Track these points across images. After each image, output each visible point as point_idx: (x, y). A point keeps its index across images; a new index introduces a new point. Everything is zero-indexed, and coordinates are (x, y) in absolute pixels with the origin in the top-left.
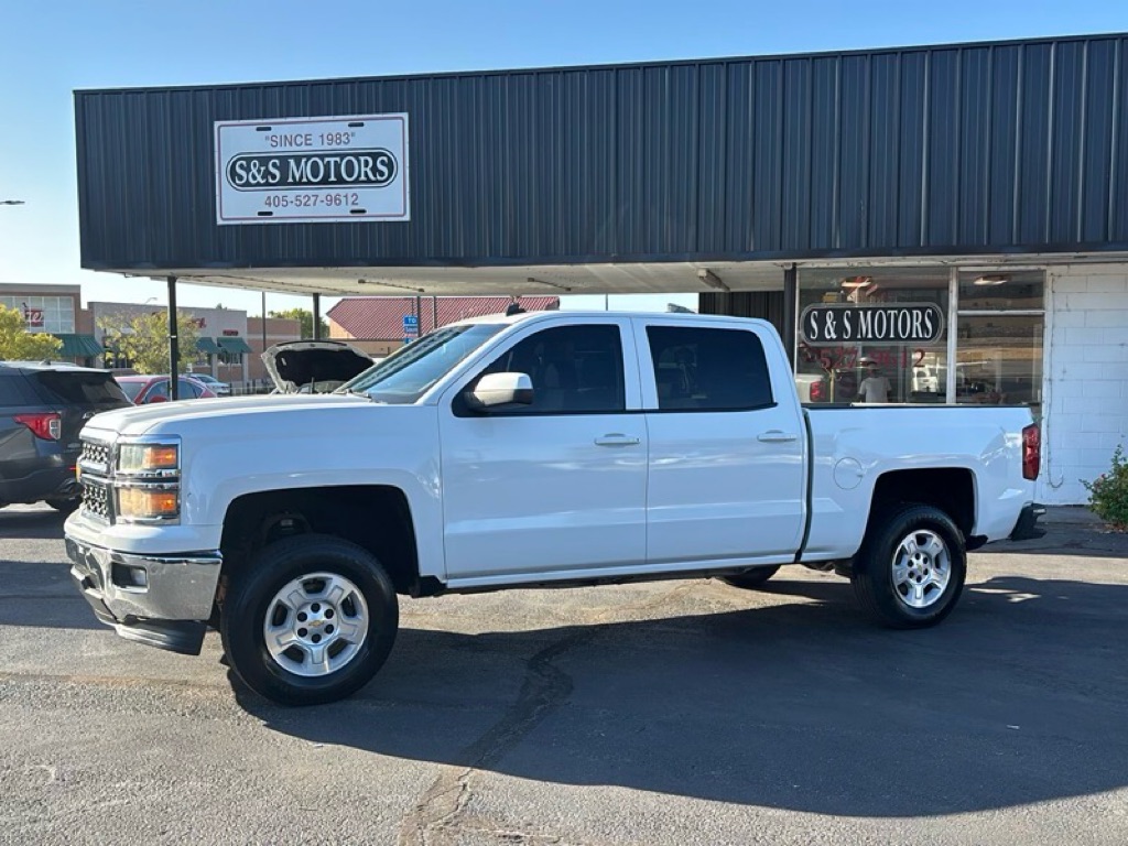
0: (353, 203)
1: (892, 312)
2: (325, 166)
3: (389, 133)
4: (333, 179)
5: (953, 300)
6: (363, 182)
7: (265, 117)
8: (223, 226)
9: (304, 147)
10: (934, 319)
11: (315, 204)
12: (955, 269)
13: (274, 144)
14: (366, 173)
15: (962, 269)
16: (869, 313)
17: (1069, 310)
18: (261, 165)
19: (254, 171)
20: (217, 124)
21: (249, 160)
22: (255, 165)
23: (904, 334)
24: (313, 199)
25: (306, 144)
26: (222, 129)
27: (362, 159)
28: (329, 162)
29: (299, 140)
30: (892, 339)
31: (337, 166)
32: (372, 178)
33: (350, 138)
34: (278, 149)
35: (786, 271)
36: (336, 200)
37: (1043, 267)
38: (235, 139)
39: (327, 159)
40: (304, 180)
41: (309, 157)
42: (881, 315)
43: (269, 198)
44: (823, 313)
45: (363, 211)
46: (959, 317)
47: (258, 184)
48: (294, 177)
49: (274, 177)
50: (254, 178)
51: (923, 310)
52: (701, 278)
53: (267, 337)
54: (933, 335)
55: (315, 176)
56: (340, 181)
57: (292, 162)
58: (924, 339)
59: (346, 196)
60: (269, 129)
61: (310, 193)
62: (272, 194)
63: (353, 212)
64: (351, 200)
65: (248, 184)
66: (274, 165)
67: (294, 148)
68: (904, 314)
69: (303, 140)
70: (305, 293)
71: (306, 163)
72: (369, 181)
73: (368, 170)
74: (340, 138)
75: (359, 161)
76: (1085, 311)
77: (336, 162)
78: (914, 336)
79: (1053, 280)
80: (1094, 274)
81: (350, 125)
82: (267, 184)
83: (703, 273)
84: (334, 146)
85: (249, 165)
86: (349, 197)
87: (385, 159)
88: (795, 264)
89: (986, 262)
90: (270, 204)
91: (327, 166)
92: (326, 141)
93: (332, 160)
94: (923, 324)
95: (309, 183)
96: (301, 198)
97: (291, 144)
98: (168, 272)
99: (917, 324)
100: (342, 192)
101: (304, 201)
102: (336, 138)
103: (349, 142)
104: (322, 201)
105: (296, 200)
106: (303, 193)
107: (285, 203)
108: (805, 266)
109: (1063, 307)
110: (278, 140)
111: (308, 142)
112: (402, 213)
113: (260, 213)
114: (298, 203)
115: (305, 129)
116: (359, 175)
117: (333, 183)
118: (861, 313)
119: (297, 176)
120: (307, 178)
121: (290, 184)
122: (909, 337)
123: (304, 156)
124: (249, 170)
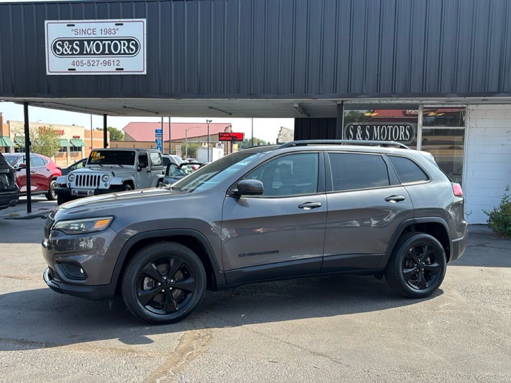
0: (117, 65)
1: (390, 127)
3: (136, 29)
4: (107, 52)
5: (420, 122)
6: (123, 54)
7: (71, 19)
8: (49, 76)
9: (92, 36)
10: (411, 131)
11: (97, 65)
12: (421, 106)
13: (77, 33)
14: (124, 49)
15: (425, 106)
16: (379, 127)
17: (477, 127)
18: (69, 44)
19: (66, 47)
20: (46, 22)
21: (63, 41)
22: (66, 44)
23: (395, 138)
24: (96, 62)
26: (49, 25)
27: (122, 42)
28: (105, 44)
29: (89, 32)
31: (109, 46)
32: (127, 52)
33: (116, 31)
34: (78, 36)
35: (338, 105)
36: (109, 63)
37: (464, 106)
38: (55, 30)
39: (104, 42)
40: (92, 52)
41: (94, 41)
42: (384, 128)
43: (74, 61)
44: (356, 127)
45: (122, 69)
46: (423, 130)
47: (68, 54)
48: (87, 51)
49: (76, 50)
50: (66, 51)
51: (405, 126)
52: (296, 107)
53: (93, 139)
55: (98, 50)
56: (111, 53)
57: (86, 43)
58: (405, 141)
59: (114, 61)
60: (74, 25)
61: (95, 59)
62: (76, 60)
63: (117, 69)
64: (116, 63)
65: (62, 54)
66: (76, 44)
67: (87, 36)
68: (396, 128)
69: (92, 32)
70: (99, 114)
71: (93, 43)
72: (125, 53)
73: (125, 48)
74: (110, 31)
75: (120, 43)
76: (485, 128)
77: (108, 44)
78: (401, 139)
79: (470, 112)
80: (490, 110)
81: (116, 25)
82: (73, 54)
83: (297, 105)
84: (108, 35)
85: (63, 43)
86: (115, 61)
87: (134, 42)
88: (342, 101)
89: (437, 102)
90: (74, 65)
91: (104, 45)
92: (103, 32)
93: (107, 42)
94: (405, 133)
95: (95, 54)
96: (91, 62)
97: (85, 33)
98: (24, 99)
99: (402, 133)
100: (112, 59)
101: (92, 63)
102: (109, 31)
103: (115, 33)
104: (101, 64)
105: (88, 63)
106: (92, 59)
107: (82, 64)
108: (347, 102)
109: (474, 126)
110: (79, 31)
111: (94, 33)
112: (142, 70)
113: (69, 70)
114: (89, 64)
115: (92, 26)
116: (120, 51)
117: (107, 54)
118: (375, 127)
119: (88, 50)
120: (93, 51)
121: (85, 54)
122: (398, 140)
123: (92, 40)
124: (63, 47)
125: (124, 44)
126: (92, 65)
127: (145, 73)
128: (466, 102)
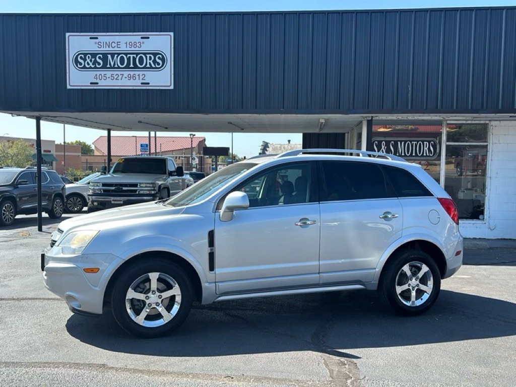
0: (143, 79)
1: (414, 143)
2: (127, 59)
3: (162, 43)
4: (132, 66)
5: (444, 138)
6: (148, 68)
7: (94, 32)
8: (70, 89)
9: (116, 49)
10: (434, 147)
11: (121, 79)
12: (445, 122)
13: (100, 46)
15: (448, 122)
16: (403, 143)
17: (500, 143)
18: (92, 58)
19: (88, 60)
20: (67, 34)
21: (85, 55)
22: (89, 57)
23: (420, 154)
24: (120, 76)
25: (117, 47)
26: (70, 37)
27: (148, 56)
28: (130, 57)
29: (113, 44)
30: (414, 156)
31: (134, 59)
32: (153, 66)
33: (142, 44)
34: (102, 49)
35: (368, 120)
36: (134, 77)
37: (487, 122)
38: (77, 43)
39: (128, 56)
41: (119, 54)
42: (408, 144)
43: (96, 75)
44: (380, 142)
45: (149, 83)
46: (447, 146)
47: (91, 68)
48: (110, 64)
49: (99, 64)
50: (88, 64)
51: (429, 142)
52: (322, 123)
53: (66, 154)
54: (433, 155)
55: (122, 64)
56: (136, 67)
57: (109, 56)
59: (139, 75)
60: (97, 38)
61: (119, 73)
62: (98, 73)
63: (142, 83)
64: (141, 77)
65: (84, 67)
66: (99, 58)
67: (111, 49)
68: (420, 144)
69: (116, 45)
70: (103, 129)
71: (117, 57)
72: (151, 67)
73: (151, 62)
74: (136, 45)
75: (146, 57)
76: (508, 143)
77: (134, 57)
78: (425, 154)
79: (492, 128)
80: (512, 126)
81: (142, 38)
82: (95, 68)
83: (323, 121)
84: (133, 49)
85: (85, 57)
86: (141, 75)
87: (161, 56)
88: (372, 117)
89: (464, 118)
90: (97, 78)
91: (129, 59)
92: (128, 46)
93: (132, 56)
94: (429, 149)
95: (119, 68)
97: (109, 47)
98: (37, 114)
99: (426, 149)
100: (137, 73)
101: (115, 77)
102: (134, 44)
103: (141, 46)
104: (126, 78)
105: (111, 77)
106: (115, 73)
107: (105, 78)
108: (376, 118)
109: (497, 142)
110: (102, 44)
111: (118, 46)
112: (169, 85)
113: (91, 83)
114: (113, 78)
115: (117, 39)
116: (146, 64)
117: (132, 68)
118: (399, 143)
119: (112, 64)
120: (117, 65)
121: (108, 68)
122: (422, 155)
123: (116, 54)
124: (86, 60)
125: (150, 58)
126: (116, 79)
127: (172, 87)
128: (490, 119)
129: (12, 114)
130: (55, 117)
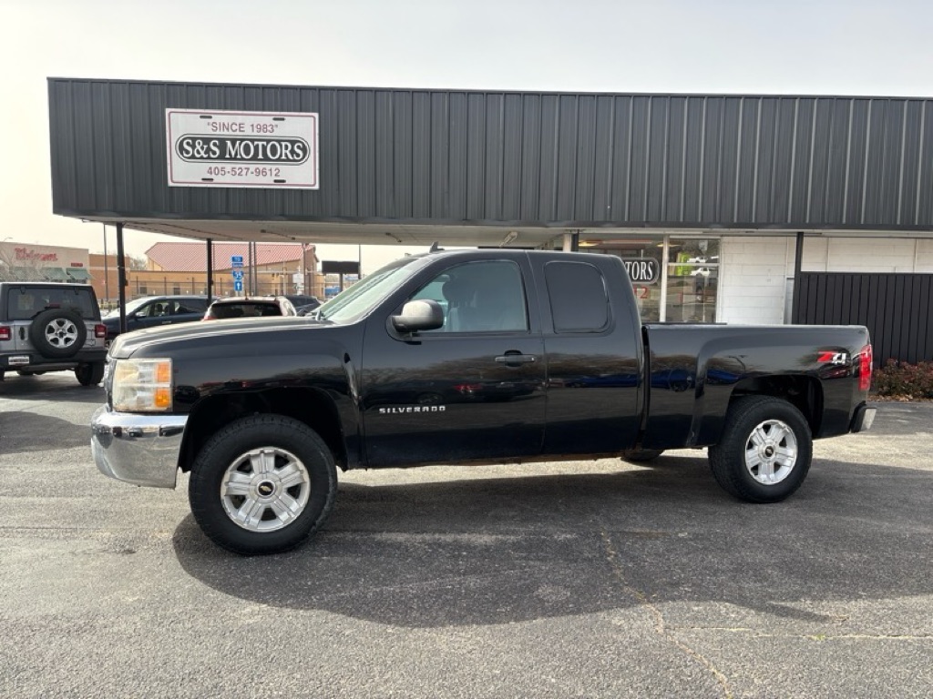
0: (276, 175)
2: (254, 147)
3: (303, 126)
4: (260, 156)
5: (666, 257)
6: (284, 160)
7: (207, 108)
8: (172, 187)
9: (238, 133)
10: (653, 268)
11: (246, 175)
12: (666, 237)
13: (215, 129)
14: (286, 155)
15: (671, 237)
17: (733, 264)
18: (204, 144)
19: (198, 147)
20: (168, 111)
21: (194, 139)
22: (199, 143)
23: (635, 277)
24: (245, 171)
25: (240, 131)
26: (172, 115)
27: (283, 144)
28: (258, 145)
29: (234, 127)
31: (264, 148)
32: (291, 158)
33: (275, 128)
34: (218, 132)
35: (574, 235)
36: (264, 173)
37: (718, 237)
38: (181, 123)
39: (256, 143)
40: (239, 157)
41: (242, 140)
43: (210, 168)
45: (284, 181)
46: (669, 267)
47: (202, 158)
48: (230, 154)
49: (214, 153)
50: (198, 152)
51: (647, 262)
54: (653, 277)
55: (247, 154)
56: (266, 158)
57: (229, 143)
58: (647, 280)
59: (271, 170)
60: (211, 117)
61: (243, 166)
62: (213, 166)
63: (276, 181)
64: (274, 173)
65: (193, 157)
66: (215, 144)
67: (231, 132)
68: (636, 264)
69: (237, 127)
71: (240, 144)
72: (288, 160)
73: (288, 152)
74: (266, 128)
75: (281, 146)
77: (263, 145)
78: (642, 278)
79: (724, 245)
81: (275, 119)
82: (209, 158)
84: (262, 133)
85: (194, 142)
86: (273, 170)
87: (301, 145)
88: (579, 230)
90: (211, 173)
91: (256, 148)
92: (255, 129)
93: (260, 143)
94: (647, 271)
95: (242, 159)
96: (236, 170)
97: (228, 130)
98: (118, 219)
99: (643, 271)
100: (268, 167)
101: (238, 172)
102: (263, 128)
103: (273, 131)
104: (252, 173)
105: (232, 171)
106: (238, 166)
107: (223, 173)
108: (583, 232)
109: (730, 262)
110: (218, 126)
111: (242, 129)
112: (313, 183)
113: (203, 179)
114: (234, 173)
115: (239, 119)
116: (281, 155)
117: (260, 160)
119: (233, 154)
120: (240, 155)
121: (227, 159)
122: (639, 280)
123: (239, 139)
124: (194, 146)
125: (286, 147)
126: (239, 174)
127: (317, 187)
128: (720, 234)
129: (83, 219)
130: (145, 224)
